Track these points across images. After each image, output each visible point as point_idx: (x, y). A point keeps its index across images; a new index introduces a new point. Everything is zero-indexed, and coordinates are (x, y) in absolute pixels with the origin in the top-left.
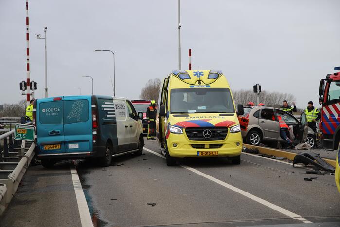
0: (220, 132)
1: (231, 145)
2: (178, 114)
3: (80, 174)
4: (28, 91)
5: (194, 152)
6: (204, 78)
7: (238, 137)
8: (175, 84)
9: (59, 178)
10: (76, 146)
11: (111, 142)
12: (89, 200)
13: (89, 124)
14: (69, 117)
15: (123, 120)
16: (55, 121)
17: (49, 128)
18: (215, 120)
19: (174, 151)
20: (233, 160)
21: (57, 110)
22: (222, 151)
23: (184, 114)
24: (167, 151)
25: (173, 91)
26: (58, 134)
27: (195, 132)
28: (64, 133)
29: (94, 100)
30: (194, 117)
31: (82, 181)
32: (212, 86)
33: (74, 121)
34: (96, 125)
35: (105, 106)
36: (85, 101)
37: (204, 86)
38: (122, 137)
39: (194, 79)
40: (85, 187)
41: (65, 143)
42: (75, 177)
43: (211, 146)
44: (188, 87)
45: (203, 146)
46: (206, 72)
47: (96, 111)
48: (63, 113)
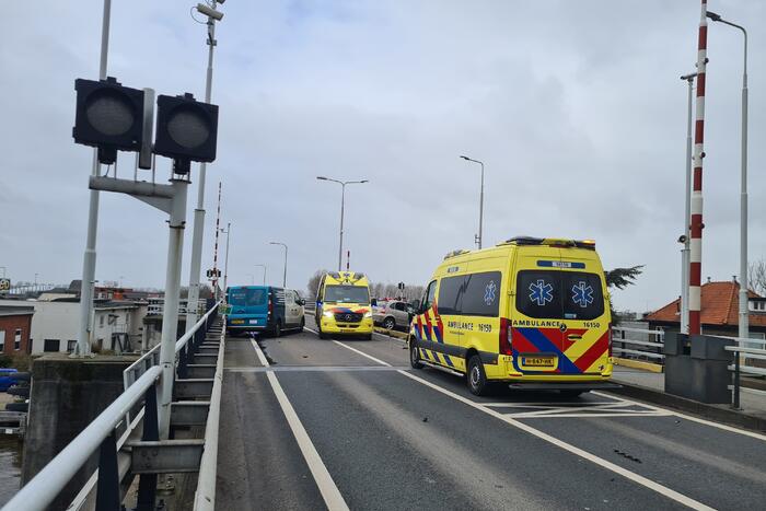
0: (358, 317)
1: (364, 327)
3: (257, 340)
4: (214, 277)
5: (338, 329)
6: (351, 279)
7: (370, 321)
8: (330, 281)
9: (243, 343)
10: (256, 322)
11: (281, 320)
12: (265, 354)
13: (265, 307)
14: (251, 301)
15: (290, 306)
16: (241, 303)
17: (238, 308)
18: (355, 308)
19: (325, 328)
20: (366, 337)
21: (242, 296)
22: (357, 330)
23: (335, 303)
24: (319, 326)
25: (327, 286)
26: (243, 312)
27: (341, 316)
28: (247, 312)
29: (271, 289)
30: (341, 305)
31: (260, 345)
32: (355, 284)
33: (254, 304)
34: (271, 308)
35: (278, 295)
36: (264, 289)
37: (349, 283)
38: (288, 318)
39: (343, 278)
40: (262, 348)
41: (247, 320)
42: (254, 343)
43: (351, 326)
44: (338, 284)
45: (345, 326)
46: (352, 274)
47: (271, 298)
48: (248, 298)
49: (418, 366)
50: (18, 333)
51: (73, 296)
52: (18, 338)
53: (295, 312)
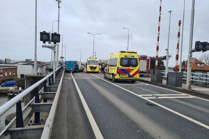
0: (95, 68)
1: (97, 70)
2: (88, 64)
4: (62, 59)
5: (91, 71)
6: (94, 59)
7: (98, 69)
8: (89, 59)
9: (69, 74)
10: (72, 69)
11: (78, 69)
15: (80, 65)
16: (68, 65)
17: (68, 66)
18: (95, 66)
19: (88, 71)
20: (98, 72)
21: (68, 63)
22: (95, 71)
27: (91, 68)
28: (70, 67)
29: (75, 62)
30: (91, 65)
33: (71, 65)
34: (75, 66)
35: (77, 63)
36: (73, 62)
37: (93, 60)
38: (80, 68)
40: (73, 75)
41: (70, 69)
42: (71, 74)
44: (91, 60)
46: (94, 58)
47: (75, 63)
48: (70, 64)
49: (105, 78)
50: (14, 73)
51: (27, 63)
52: (14, 74)
53: (81, 67)
